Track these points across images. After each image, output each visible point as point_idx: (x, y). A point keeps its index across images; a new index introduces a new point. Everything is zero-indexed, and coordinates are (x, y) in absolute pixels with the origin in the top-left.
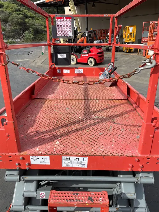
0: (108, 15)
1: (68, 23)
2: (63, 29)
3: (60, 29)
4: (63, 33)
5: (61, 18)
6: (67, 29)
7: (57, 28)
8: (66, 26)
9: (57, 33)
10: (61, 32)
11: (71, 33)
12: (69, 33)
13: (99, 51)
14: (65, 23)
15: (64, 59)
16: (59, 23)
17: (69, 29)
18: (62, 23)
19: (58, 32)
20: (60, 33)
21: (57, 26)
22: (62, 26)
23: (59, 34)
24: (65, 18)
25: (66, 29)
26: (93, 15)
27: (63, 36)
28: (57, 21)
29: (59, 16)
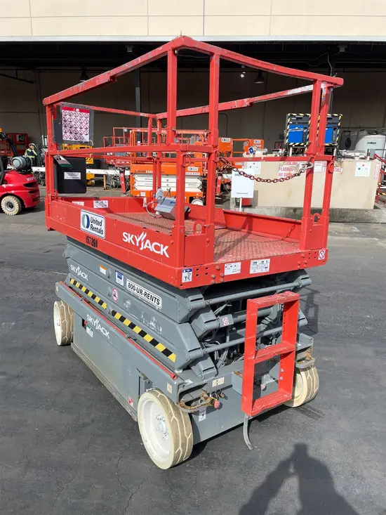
0: (145, 115)
1: (84, 118)
2: (73, 129)
3: (68, 128)
4: (73, 134)
5: (71, 109)
6: (81, 128)
7: (63, 126)
8: (79, 124)
9: (63, 133)
10: (71, 133)
11: (88, 136)
12: (83, 135)
13: (28, 179)
14: (79, 118)
15: (77, 181)
16: (68, 116)
17: (84, 130)
18: (73, 117)
19: (65, 132)
20: (68, 134)
21: (63, 122)
22: (73, 123)
23: (67, 136)
24: (78, 110)
25: (78, 129)
26: (124, 112)
27: (73, 140)
28: (63, 114)
29: (68, 106)
